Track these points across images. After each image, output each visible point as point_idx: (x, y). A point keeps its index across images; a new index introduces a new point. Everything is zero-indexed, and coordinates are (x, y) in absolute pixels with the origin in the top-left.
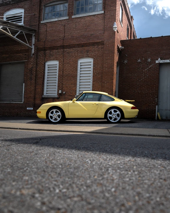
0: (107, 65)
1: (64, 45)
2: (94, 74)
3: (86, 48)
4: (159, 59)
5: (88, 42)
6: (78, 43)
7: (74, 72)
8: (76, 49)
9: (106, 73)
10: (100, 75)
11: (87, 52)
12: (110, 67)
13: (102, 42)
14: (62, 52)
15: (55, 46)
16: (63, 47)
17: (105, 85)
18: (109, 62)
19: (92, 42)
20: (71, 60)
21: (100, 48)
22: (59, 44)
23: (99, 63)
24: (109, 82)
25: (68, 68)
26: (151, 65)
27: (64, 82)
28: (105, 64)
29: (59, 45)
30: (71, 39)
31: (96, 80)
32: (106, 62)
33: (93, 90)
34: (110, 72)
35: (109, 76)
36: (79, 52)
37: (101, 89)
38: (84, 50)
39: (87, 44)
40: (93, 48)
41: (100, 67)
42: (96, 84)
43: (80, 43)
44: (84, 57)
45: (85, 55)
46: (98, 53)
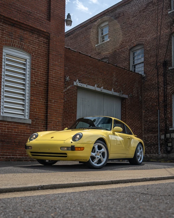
0: (54, 74)
2: (33, 82)
3: (20, 32)
4: (77, 81)
5: (25, 23)
6: (6, 16)
9: (54, 86)
10: (42, 87)
11: (21, 39)
12: (59, 79)
13: (46, 34)
17: (52, 105)
18: (58, 70)
19: (32, 25)
21: (42, 42)
23: (40, 67)
26: (70, 86)
28: (52, 71)
31: (37, 94)
32: (53, 69)
33: (31, 110)
34: (60, 86)
35: (57, 91)
36: (5, 33)
37: (43, 111)
38: (14, 32)
39: (22, 25)
40: (31, 36)
41: (43, 74)
42: (36, 101)
43: (10, 17)
44: (15, 46)
45: (16, 43)
46: (39, 49)
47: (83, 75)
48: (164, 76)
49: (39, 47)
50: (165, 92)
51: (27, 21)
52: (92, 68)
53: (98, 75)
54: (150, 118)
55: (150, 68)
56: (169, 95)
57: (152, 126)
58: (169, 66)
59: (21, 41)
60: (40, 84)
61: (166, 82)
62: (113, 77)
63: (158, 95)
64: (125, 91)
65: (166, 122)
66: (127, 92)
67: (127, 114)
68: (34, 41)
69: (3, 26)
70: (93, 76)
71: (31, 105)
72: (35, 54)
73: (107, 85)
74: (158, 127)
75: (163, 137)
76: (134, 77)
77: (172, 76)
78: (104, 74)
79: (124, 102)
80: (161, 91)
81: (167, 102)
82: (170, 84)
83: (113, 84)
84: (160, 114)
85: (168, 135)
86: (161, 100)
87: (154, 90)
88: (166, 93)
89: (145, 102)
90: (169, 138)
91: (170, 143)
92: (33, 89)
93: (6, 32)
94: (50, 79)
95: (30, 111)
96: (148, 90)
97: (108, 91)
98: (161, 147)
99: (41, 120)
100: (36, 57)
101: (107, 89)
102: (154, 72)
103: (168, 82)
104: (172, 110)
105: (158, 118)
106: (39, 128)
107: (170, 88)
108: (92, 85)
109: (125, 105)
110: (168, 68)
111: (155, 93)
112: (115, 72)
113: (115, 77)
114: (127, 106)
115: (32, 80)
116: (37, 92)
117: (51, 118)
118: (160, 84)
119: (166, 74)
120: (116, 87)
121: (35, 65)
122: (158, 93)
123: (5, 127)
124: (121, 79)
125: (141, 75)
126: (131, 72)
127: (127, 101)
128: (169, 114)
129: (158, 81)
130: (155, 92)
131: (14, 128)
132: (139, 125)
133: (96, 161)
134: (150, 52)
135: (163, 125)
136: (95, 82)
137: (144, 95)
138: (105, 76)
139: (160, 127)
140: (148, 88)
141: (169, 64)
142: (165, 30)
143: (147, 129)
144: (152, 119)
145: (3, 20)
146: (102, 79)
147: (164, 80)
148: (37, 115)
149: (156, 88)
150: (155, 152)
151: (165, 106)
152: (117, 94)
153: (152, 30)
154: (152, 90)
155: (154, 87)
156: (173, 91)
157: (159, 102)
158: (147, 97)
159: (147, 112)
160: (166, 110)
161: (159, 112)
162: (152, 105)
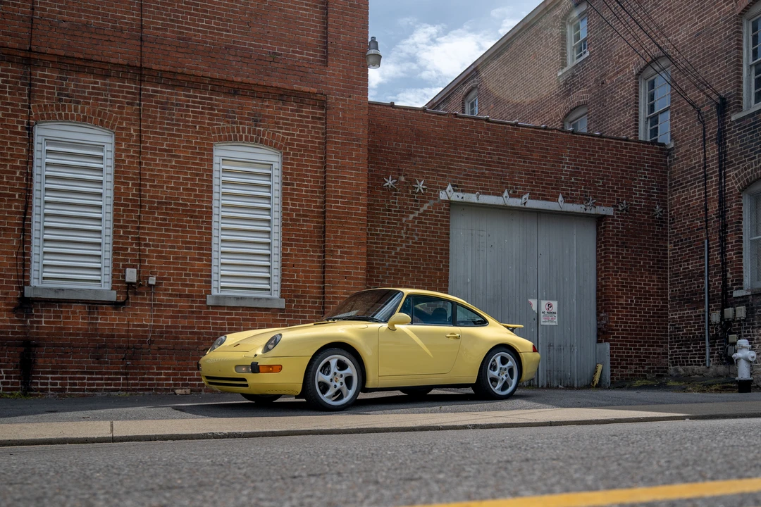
0: (340, 187)
1: (143, 66)
2: (288, 214)
3: (253, 105)
4: (449, 188)
5: (261, 83)
6: (217, 76)
7: (196, 196)
8: (201, 98)
9: (340, 218)
10: (312, 222)
11: (256, 121)
12: (353, 199)
13: (318, 97)
14: (132, 93)
15: (95, 58)
16: (140, 73)
17: (336, 262)
18: (350, 179)
19: (279, 85)
20: (181, 141)
21: (308, 117)
22: (121, 53)
23: (307, 176)
24: (351, 253)
25: (167, 172)
26: (427, 205)
27: (148, 234)
28: (333, 182)
29: (121, 61)
30: (180, 50)
31: (298, 240)
32: (337, 177)
33: (284, 279)
34: (355, 214)
35: (349, 228)
36: (217, 115)
37: (316, 277)
38: (238, 108)
39: (255, 89)
40: (280, 109)
41: (312, 192)
42: (296, 255)
43: (225, 77)
44: (241, 139)
45: (244, 132)
46: (303, 136)
47: (465, 170)
48: (719, 142)
49: (301, 131)
50: (722, 188)
51: (266, 78)
52: (494, 150)
53: (513, 165)
54: (684, 265)
55: (686, 121)
57: (690, 288)
58: (733, 112)
59: (256, 126)
60: (307, 216)
61: (724, 160)
62: (561, 163)
63: (706, 196)
64: (605, 197)
65: (726, 275)
66: (608, 198)
67: (610, 260)
68: (288, 119)
69: (211, 99)
70: (497, 171)
71: (283, 265)
72: (290, 149)
73: (543, 187)
74: (704, 290)
75: (716, 317)
76: (636, 153)
77: (739, 138)
78: (533, 159)
79: (604, 226)
80: (712, 186)
81: (728, 218)
82: (734, 165)
83: (563, 182)
84: (709, 252)
85: (729, 312)
86: (712, 212)
87: (695, 183)
88: (725, 190)
89: (673, 219)
90: (733, 321)
91: (734, 333)
92: (290, 230)
93: (219, 110)
94: (329, 201)
95: (282, 280)
96: (682, 184)
97: (544, 202)
98: (712, 345)
99: (310, 297)
100: (296, 155)
101: (543, 199)
102: (694, 133)
103: (731, 158)
104: (742, 238)
105: (704, 265)
106: (305, 317)
107: (736, 174)
108: (493, 194)
110: (730, 117)
111: (697, 193)
112: (568, 148)
113: (567, 163)
114: (611, 238)
115: (284, 209)
116: (299, 235)
117: (334, 293)
118: (709, 166)
119: (724, 136)
120: (572, 190)
121: (291, 174)
122: (706, 193)
123: (223, 319)
124: (590, 166)
125: (663, 144)
126: (623, 142)
127: (610, 223)
128: (733, 250)
129: (705, 158)
130: (698, 191)
131: (244, 320)
132: (654, 285)
133: (330, 392)
135: (717, 283)
136: (503, 183)
137: (670, 200)
138: (535, 163)
139: (709, 288)
140: (680, 181)
141: (734, 103)
142: (723, 7)
143: (679, 297)
144: (690, 267)
145: (210, 86)
146: (526, 174)
147: (720, 154)
148: (300, 287)
149: (699, 178)
150: (697, 359)
151: (724, 228)
152: (574, 208)
153: (690, 11)
154: (691, 185)
155: (696, 175)
156: (744, 182)
157: (706, 217)
158: (678, 206)
159: (679, 249)
160: (725, 240)
161: (706, 246)
162: (689, 229)
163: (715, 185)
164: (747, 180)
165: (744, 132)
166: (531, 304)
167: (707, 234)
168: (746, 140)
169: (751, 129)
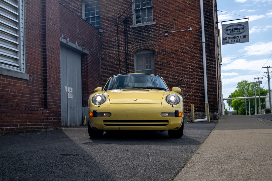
0: (51, 14)
9: (51, 31)
10: (38, 30)
12: (55, 22)
17: (50, 56)
28: (48, 10)
32: (50, 8)
34: (56, 31)
37: (40, 63)
41: (38, 12)
42: (32, 48)
48: (125, 34)
50: (126, 51)
55: (108, 23)
56: (131, 54)
58: (130, 24)
60: (36, 26)
61: (127, 41)
63: (119, 53)
66: (88, 47)
67: (89, 73)
71: (27, 53)
73: (72, 37)
77: (133, 34)
78: (69, 24)
79: (85, 58)
80: (122, 50)
81: (129, 62)
82: (132, 43)
83: (77, 36)
86: (122, 59)
87: (113, 47)
88: (128, 52)
89: (103, 60)
92: (29, 32)
94: (47, 21)
96: (107, 47)
97: (72, 44)
99: (38, 75)
101: (72, 42)
102: (112, 29)
103: (130, 41)
104: (134, 70)
106: (37, 86)
107: (132, 47)
109: (86, 62)
110: (129, 26)
111: (114, 51)
112: (78, 23)
113: (78, 29)
116: (33, 37)
117: (50, 74)
118: (120, 42)
119: (127, 32)
120: (79, 41)
122: (119, 51)
124: (83, 32)
127: (88, 57)
129: (118, 39)
130: (115, 50)
131: (10, 85)
132: (98, 84)
134: (107, 6)
137: (101, 52)
138: (69, 26)
140: (106, 45)
141: (130, 22)
146: (67, 29)
147: (125, 38)
148: (34, 68)
149: (115, 46)
151: (127, 65)
152: (80, 48)
154: (111, 48)
155: (114, 44)
156: (136, 50)
157: (119, 61)
158: (105, 55)
159: (106, 71)
160: (128, 70)
161: (120, 71)
162: (111, 64)
163: (123, 49)
164: (137, 50)
165: (135, 32)
166: (65, 88)
167: (120, 67)
168: (136, 35)
169: (138, 32)
